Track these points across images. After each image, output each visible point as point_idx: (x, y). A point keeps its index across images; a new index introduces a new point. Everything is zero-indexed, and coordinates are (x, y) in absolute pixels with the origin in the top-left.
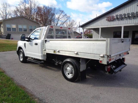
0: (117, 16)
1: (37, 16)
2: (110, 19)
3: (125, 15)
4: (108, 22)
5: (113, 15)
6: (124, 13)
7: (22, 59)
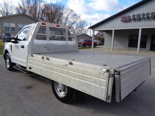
0: (134, 16)
1: (44, 15)
2: (126, 20)
3: (144, 15)
4: (123, 23)
5: (129, 15)
6: (142, 13)
7: (8, 66)
